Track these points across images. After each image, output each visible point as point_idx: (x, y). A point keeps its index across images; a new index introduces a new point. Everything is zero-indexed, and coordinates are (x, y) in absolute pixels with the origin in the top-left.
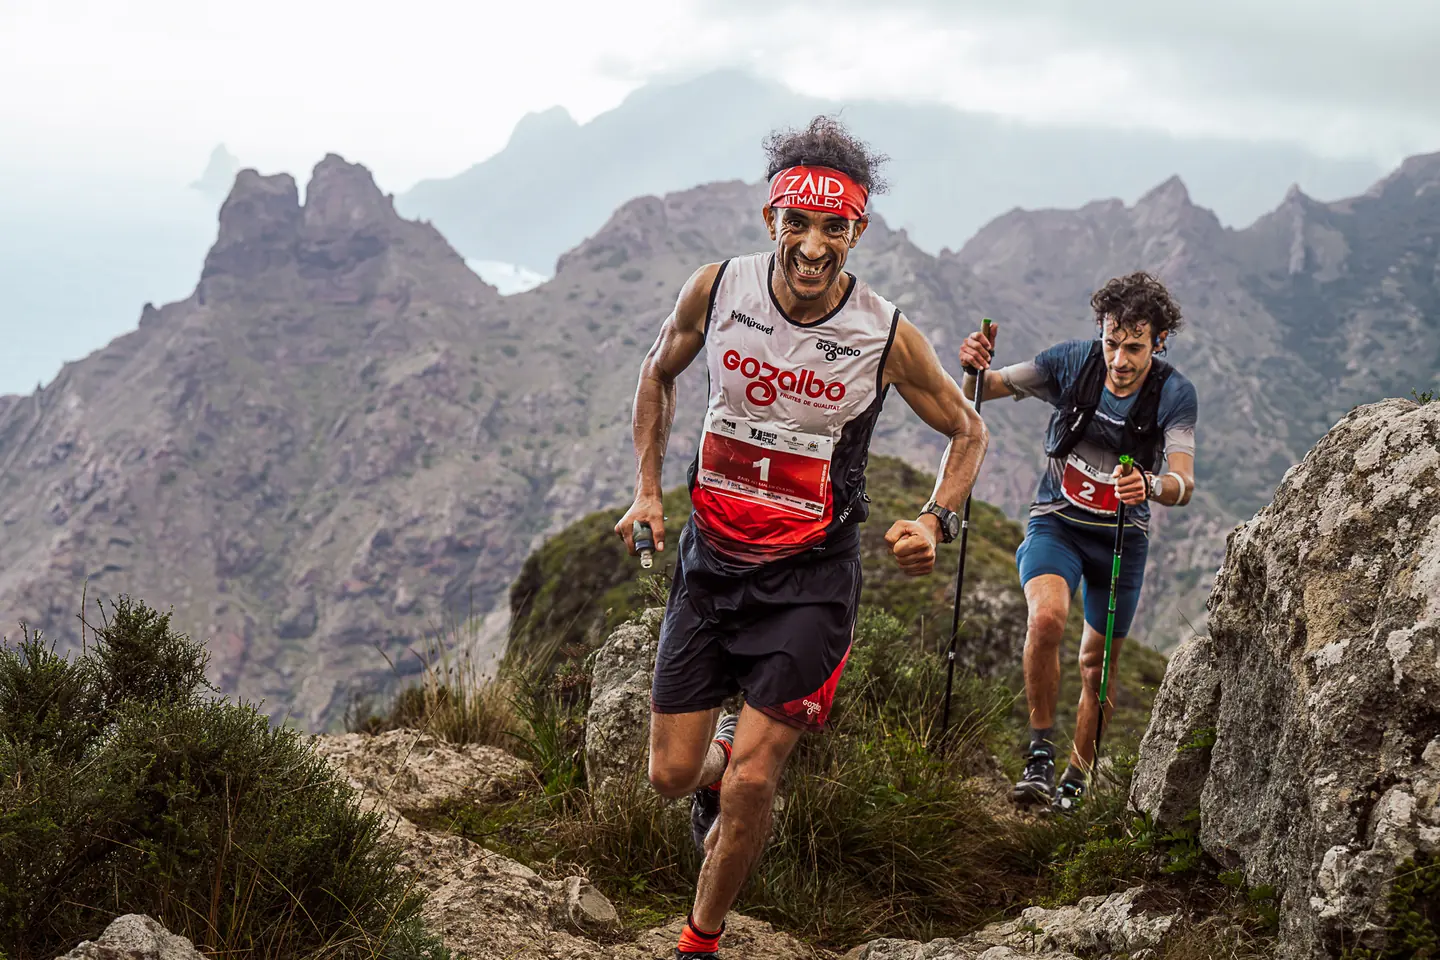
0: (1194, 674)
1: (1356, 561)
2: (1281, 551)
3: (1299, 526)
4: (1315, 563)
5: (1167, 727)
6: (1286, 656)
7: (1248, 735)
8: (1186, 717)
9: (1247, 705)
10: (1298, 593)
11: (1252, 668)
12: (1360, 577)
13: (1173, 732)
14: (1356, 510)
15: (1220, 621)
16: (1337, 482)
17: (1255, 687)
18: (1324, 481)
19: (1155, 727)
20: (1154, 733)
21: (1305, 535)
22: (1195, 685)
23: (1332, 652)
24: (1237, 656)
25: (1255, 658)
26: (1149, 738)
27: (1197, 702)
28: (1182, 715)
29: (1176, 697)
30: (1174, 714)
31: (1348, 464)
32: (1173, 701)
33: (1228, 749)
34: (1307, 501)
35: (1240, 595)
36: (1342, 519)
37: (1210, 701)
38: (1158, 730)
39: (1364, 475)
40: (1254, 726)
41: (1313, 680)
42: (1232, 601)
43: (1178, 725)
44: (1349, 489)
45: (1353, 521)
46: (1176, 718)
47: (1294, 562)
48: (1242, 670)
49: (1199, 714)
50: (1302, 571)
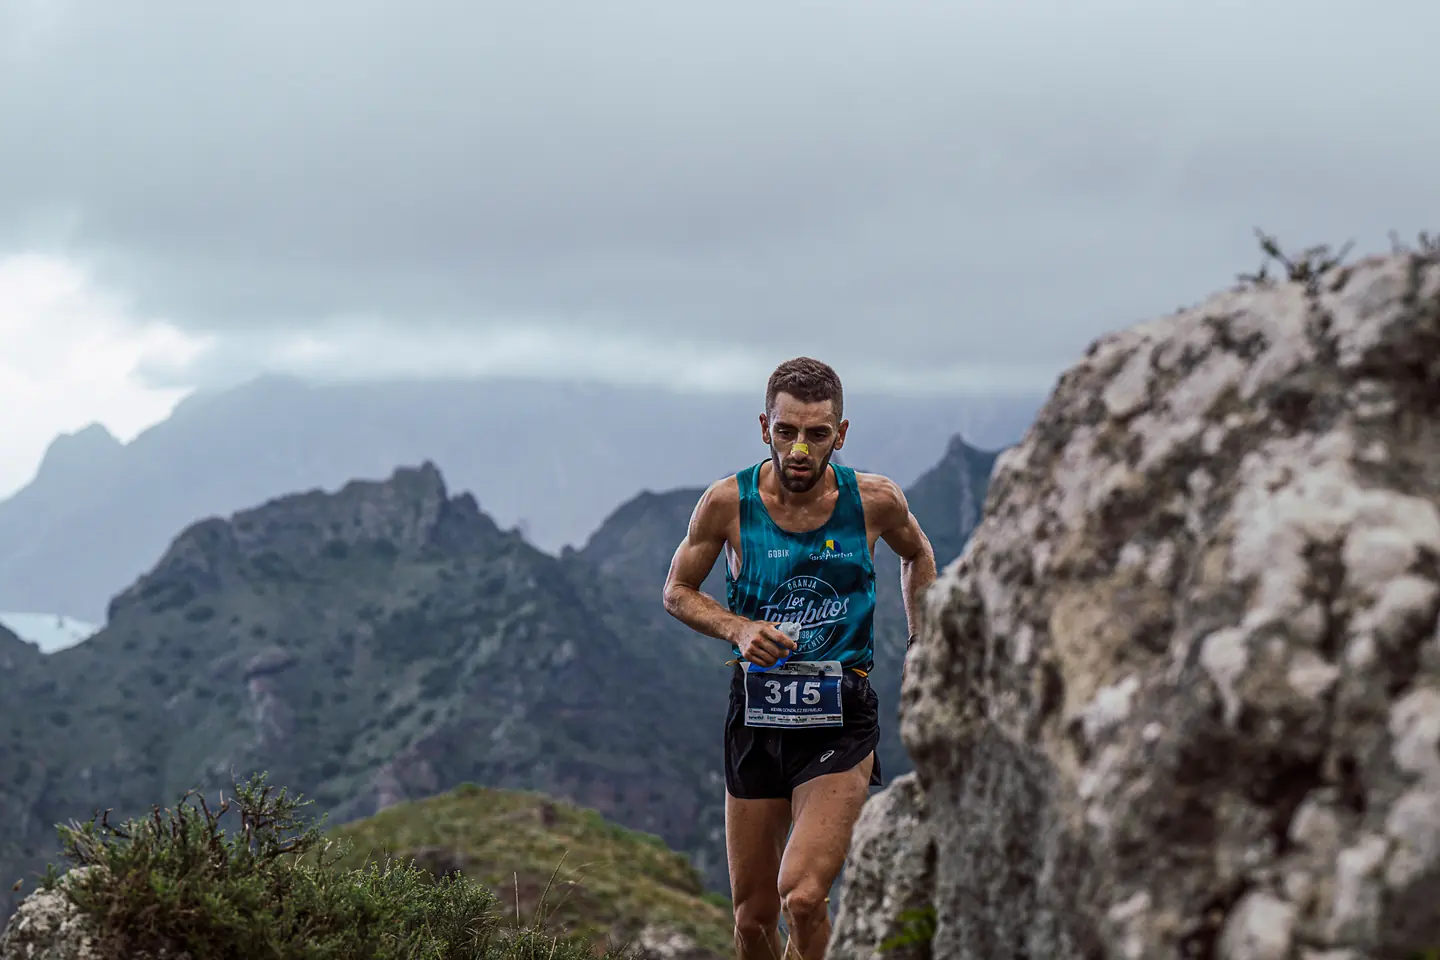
0: (891, 836)
1: (1131, 554)
2: (1005, 568)
3: (1029, 521)
4: (1063, 573)
5: (861, 925)
6: (1033, 734)
7: (984, 903)
8: (887, 902)
9: (978, 854)
10: (1041, 627)
11: (980, 793)
12: (1140, 578)
13: (870, 930)
14: (1119, 475)
15: (922, 729)
16: (1082, 442)
17: (989, 821)
18: (1058, 447)
19: (842, 929)
20: (842, 939)
21: (1041, 534)
22: (896, 851)
23: (1113, 701)
24: (955, 778)
25: (983, 776)
26: (834, 947)
27: (900, 877)
28: (880, 901)
29: (869, 875)
30: (869, 902)
31: (1096, 411)
32: (864, 882)
33: (957, 935)
34: (1036, 481)
35: (949, 679)
36: (1100, 492)
37: (920, 871)
38: (847, 931)
39: (1123, 421)
40: (994, 888)
41: (1086, 756)
42: (939, 693)
43: (878, 917)
44: (1103, 448)
45: (1117, 493)
46: (873, 909)
47: (1028, 580)
48: (966, 801)
49: (906, 894)
50: (1043, 590)
